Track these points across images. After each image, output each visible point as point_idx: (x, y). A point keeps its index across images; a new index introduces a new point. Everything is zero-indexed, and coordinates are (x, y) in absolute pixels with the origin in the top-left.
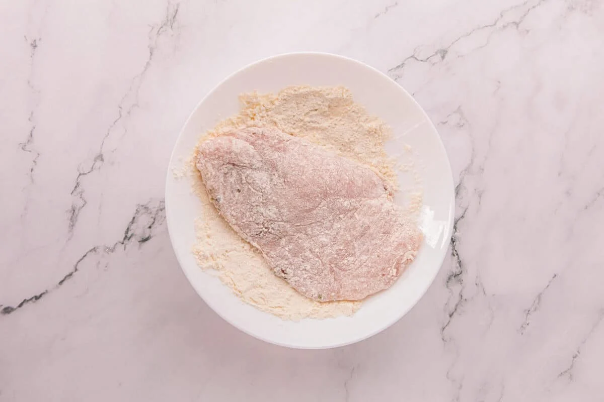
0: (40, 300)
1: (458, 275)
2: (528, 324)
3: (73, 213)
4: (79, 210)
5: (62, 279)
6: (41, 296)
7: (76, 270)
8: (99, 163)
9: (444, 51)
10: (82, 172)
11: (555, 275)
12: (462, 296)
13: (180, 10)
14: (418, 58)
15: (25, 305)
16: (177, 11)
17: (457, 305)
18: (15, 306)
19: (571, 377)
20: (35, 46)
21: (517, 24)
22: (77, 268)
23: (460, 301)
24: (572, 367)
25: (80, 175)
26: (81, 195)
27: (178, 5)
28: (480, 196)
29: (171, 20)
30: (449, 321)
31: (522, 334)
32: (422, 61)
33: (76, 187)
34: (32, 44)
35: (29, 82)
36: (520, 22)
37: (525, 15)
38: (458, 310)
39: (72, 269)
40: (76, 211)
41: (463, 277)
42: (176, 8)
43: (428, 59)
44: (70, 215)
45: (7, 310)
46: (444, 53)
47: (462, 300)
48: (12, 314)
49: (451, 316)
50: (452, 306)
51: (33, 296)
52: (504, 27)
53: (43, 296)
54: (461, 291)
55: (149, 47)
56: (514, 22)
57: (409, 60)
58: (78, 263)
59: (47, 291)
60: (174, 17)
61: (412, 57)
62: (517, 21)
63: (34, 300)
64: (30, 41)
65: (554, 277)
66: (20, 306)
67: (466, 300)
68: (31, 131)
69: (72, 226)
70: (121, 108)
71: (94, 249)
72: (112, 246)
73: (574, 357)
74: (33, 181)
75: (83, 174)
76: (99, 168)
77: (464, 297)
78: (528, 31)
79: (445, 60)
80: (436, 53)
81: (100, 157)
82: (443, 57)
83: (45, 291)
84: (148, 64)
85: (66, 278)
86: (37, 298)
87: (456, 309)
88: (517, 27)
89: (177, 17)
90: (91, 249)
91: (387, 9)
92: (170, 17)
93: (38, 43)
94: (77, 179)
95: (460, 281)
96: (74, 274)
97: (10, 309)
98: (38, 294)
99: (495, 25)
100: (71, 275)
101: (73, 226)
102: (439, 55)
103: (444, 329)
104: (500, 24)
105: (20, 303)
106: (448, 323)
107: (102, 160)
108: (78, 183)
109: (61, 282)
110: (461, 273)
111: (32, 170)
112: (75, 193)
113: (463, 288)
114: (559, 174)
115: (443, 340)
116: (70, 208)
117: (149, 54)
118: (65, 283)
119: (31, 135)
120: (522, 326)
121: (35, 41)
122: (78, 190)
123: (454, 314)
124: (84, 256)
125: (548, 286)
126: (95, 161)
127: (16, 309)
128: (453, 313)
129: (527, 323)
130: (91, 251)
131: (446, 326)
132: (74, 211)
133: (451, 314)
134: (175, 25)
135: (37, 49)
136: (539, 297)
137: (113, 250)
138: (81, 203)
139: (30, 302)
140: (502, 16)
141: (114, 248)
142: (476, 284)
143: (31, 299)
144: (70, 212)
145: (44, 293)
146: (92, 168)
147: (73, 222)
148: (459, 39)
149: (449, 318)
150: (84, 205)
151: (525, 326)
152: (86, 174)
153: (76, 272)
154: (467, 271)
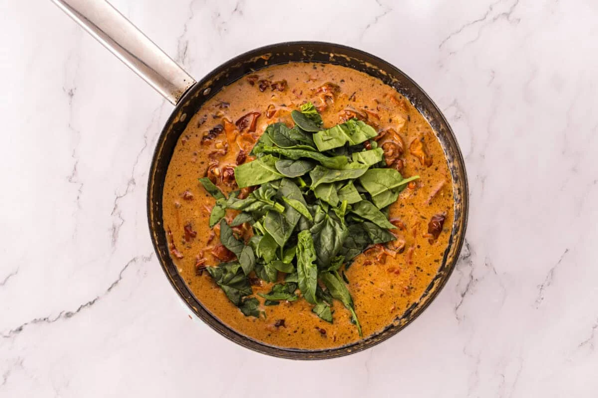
0: (94, 305)
1: (467, 257)
2: (542, 299)
3: (114, 232)
4: (119, 227)
5: (110, 286)
6: (94, 302)
7: (121, 278)
8: (132, 186)
10: (118, 196)
11: (567, 250)
12: (472, 277)
13: (189, 47)
15: (82, 310)
16: (186, 47)
17: (468, 286)
18: (74, 310)
19: (592, 347)
20: (71, 95)
21: (507, 15)
22: (122, 276)
23: (471, 281)
24: (592, 337)
25: (117, 198)
26: (119, 215)
27: (187, 42)
28: (483, 182)
29: (182, 57)
30: (462, 301)
31: (537, 308)
33: (115, 209)
34: (69, 94)
35: (70, 125)
36: (511, 12)
37: (515, 5)
38: (470, 290)
39: (118, 278)
40: (117, 229)
41: (472, 259)
42: (185, 46)
44: (111, 233)
45: (68, 315)
47: (473, 280)
48: (73, 318)
49: (463, 295)
50: (463, 288)
51: (87, 302)
52: (495, 19)
53: (96, 301)
54: (472, 272)
56: (504, 14)
58: (121, 273)
59: (98, 297)
60: (185, 53)
62: (507, 10)
63: (89, 305)
64: (68, 91)
65: (566, 252)
66: (78, 311)
67: (477, 280)
68: (75, 166)
70: (146, 137)
71: (134, 260)
72: (149, 256)
73: (594, 328)
74: (79, 207)
76: (133, 191)
77: (475, 278)
78: (519, 20)
81: (133, 181)
83: (96, 297)
85: (113, 285)
86: (91, 303)
87: (467, 290)
88: (508, 18)
89: (187, 52)
90: (131, 259)
91: (377, 19)
92: (181, 54)
93: (73, 92)
94: (115, 202)
95: (470, 263)
96: (119, 281)
97: (70, 314)
98: (92, 300)
99: (485, 18)
100: (116, 282)
101: (115, 241)
103: (457, 308)
104: (490, 17)
105: (78, 309)
106: (461, 303)
107: (134, 183)
108: (116, 205)
109: (109, 289)
110: (470, 255)
111: (78, 198)
112: (114, 214)
113: (473, 269)
114: (563, 153)
115: (457, 318)
116: (111, 226)
118: (113, 289)
119: (75, 169)
120: (537, 301)
121: (71, 91)
122: (117, 211)
124: (126, 266)
125: (560, 261)
126: (129, 185)
127: (75, 313)
128: (465, 294)
129: (542, 297)
130: (131, 261)
131: (459, 305)
132: (115, 229)
133: (463, 293)
134: (187, 60)
135: (73, 97)
136: (552, 271)
138: (119, 222)
139: (86, 307)
140: (491, 9)
141: (151, 257)
142: (486, 265)
143: (86, 305)
144: (112, 229)
145: (96, 299)
146: (126, 191)
147: (115, 238)
148: (450, 37)
149: (461, 298)
150: (122, 223)
151: (539, 301)
152: (121, 197)
153: (121, 280)
154: (475, 253)
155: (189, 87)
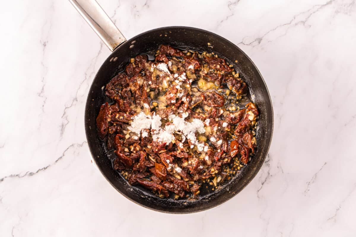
0: (46, 169)
1: (267, 162)
2: (309, 190)
3: (63, 128)
4: (66, 125)
5: (57, 160)
6: (47, 168)
7: (64, 155)
8: (75, 102)
9: (260, 39)
11: (326, 163)
12: (269, 173)
14: (245, 43)
15: (39, 172)
17: (266, 178)
18: (35, 171)
19: (335, 221)
20: (45, 45)
21: (303, 22)
22: (65, 154)
23: (268, 176)
24: (336, 215)
25: (66, 108)
26: (66, 118)
28: (280, 119)
30: (262, 187)
31: (305, 195)
32: (247, 45)
33: (64, 114)
34: (43, 45)
35: (42, 63)
36: (305, 22)
37: (309, 17)
38: (267, 181)
39: (61, 155)
40: (64, 126)
41: (270, 163)
43: (250, 44)
44: (61, 128)
45: (31, 174)
46: (260, 40)
48: (34, 176)
49: (262, 184)
50: (263, 180)
51: (43, 167)
52: (296, 24)
53: (48, 168)
54: (269, 171)
55: (100, 43)
57: (240, 44)
58: (64, 152)
59: (50, 165)
61: (242, 43)
62: (304, 20)
63: (44, 169)
64: (43, 43)
65: (325, 164)
66: (37, 172)
67: (271, 176)
68: (43, 87)
69: (62, 134)
70: (86, 74)
71: (73, 145)
72: (81, 144)
73: (337, 210)
74: (43, 111)
75: (68, 108)
76: (75, 105)
77: (270, 174)
78: (310, 26)
79: (260, 44)
80: (256, 40)
81: (76, 99)
82: (259, 43)
83: (48, 165)
84: (100, 51)
85: (58, 159)
86: (45, 168)
87: (265, 181)
88: (304, 24)
91: (227, 17)
93: (46, 44)
94: (65, 110)
95: (268, 165)
96: (63, 157)
97: (32, 174)
98: (46, 167)
99: (290, 23)
100: (61, 158)
102: (257, 41)
103: (258, 191)
104: (293, 23)
105: (37, 171)
106: (261, 188)
107: (77, 100)
108: (65, 112)
109: (57, 161)
110: (269, 161)
111: (43, 106)
112: (64, 117)
113: (270, 169)
114: (329, 106)
115: (258, 197)
116: (61, 124)
117: (101, 47)
119: (43, 89)
120: (305, 191)
121: (45, 43)
122: (65, 116)
123: (265, 183)
124: (68, 149)
125: (321, 169)
126: (73, 101)
127: (35, 173)
130: (71, 146)
131: (260, 189)
132: (63, 126)
133: (263, 183)
136: (316, 175)
137: (81, 145)
138: (66, 122)
139: (42, 170)
140: (295, 18)
141: (82, 145)
142: (278, 167)
143: (42, 169)
144: (61, 126)
146: (72, 105)
147: (62, 131)
148: (269, 32)
149: (261, 185)
150: (68, 123)
151: (307, 191)
152: (69, 108)
153: (64, 156)
154: (272, 160)
155: (122, 42)
